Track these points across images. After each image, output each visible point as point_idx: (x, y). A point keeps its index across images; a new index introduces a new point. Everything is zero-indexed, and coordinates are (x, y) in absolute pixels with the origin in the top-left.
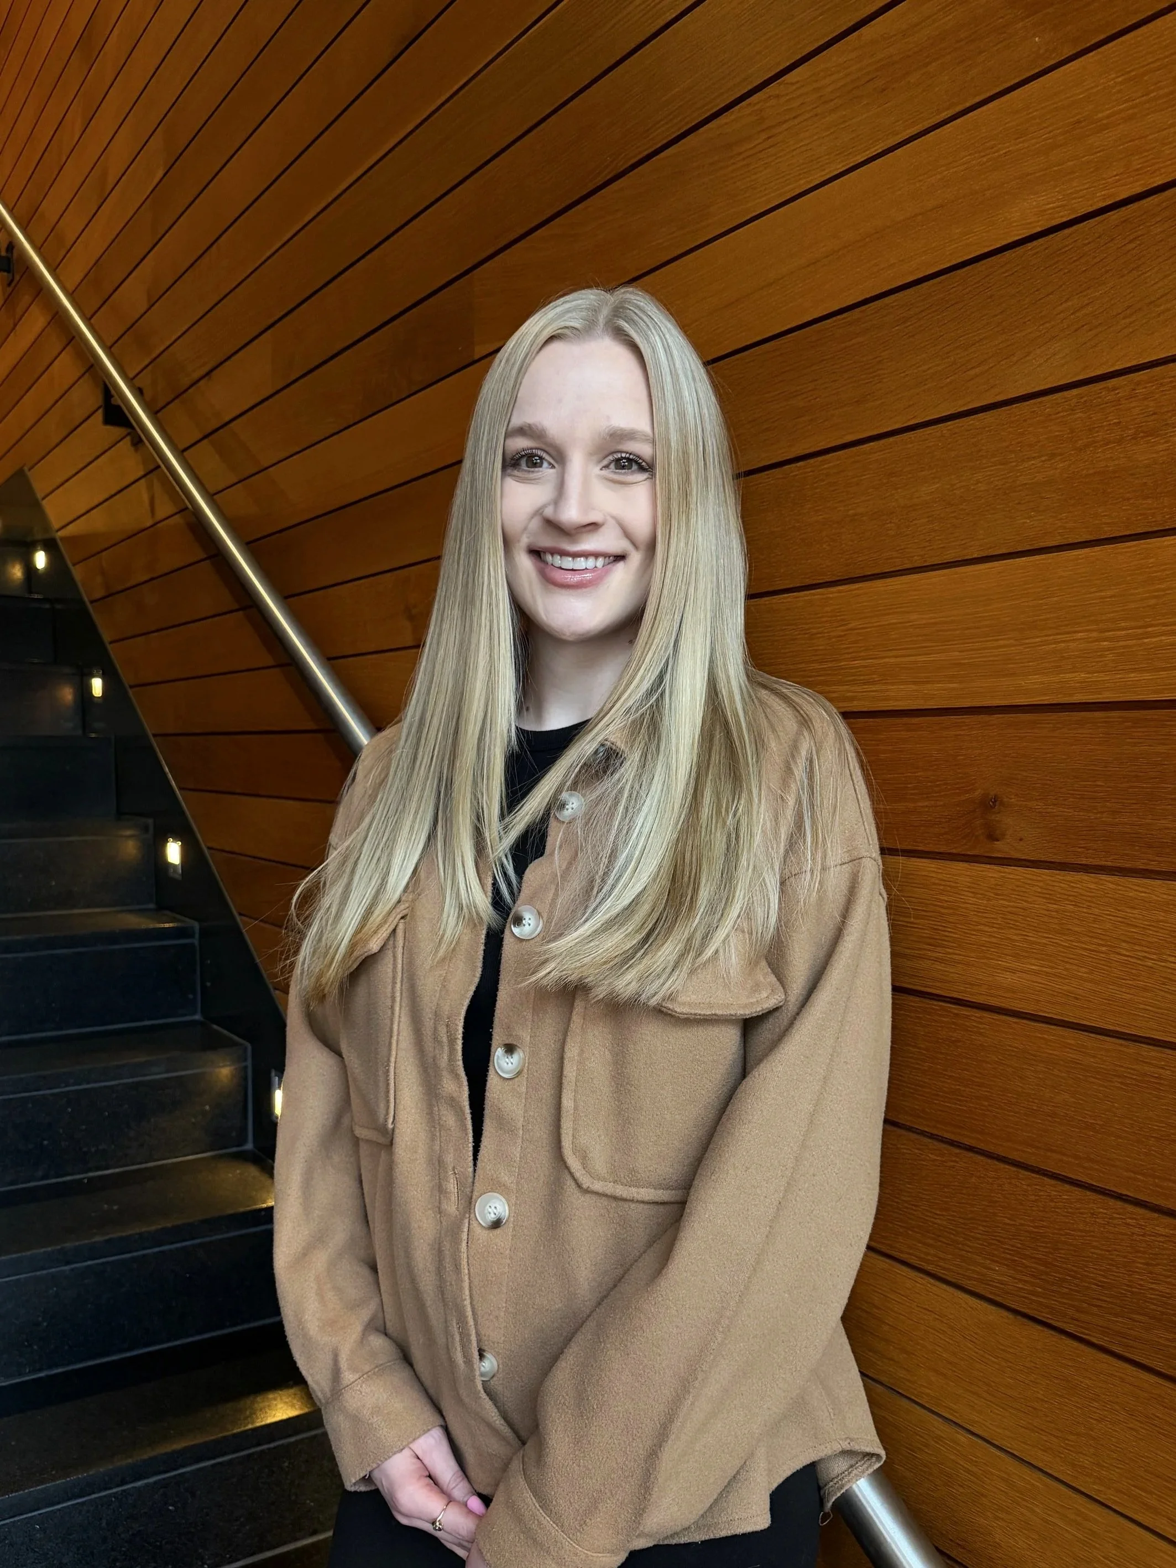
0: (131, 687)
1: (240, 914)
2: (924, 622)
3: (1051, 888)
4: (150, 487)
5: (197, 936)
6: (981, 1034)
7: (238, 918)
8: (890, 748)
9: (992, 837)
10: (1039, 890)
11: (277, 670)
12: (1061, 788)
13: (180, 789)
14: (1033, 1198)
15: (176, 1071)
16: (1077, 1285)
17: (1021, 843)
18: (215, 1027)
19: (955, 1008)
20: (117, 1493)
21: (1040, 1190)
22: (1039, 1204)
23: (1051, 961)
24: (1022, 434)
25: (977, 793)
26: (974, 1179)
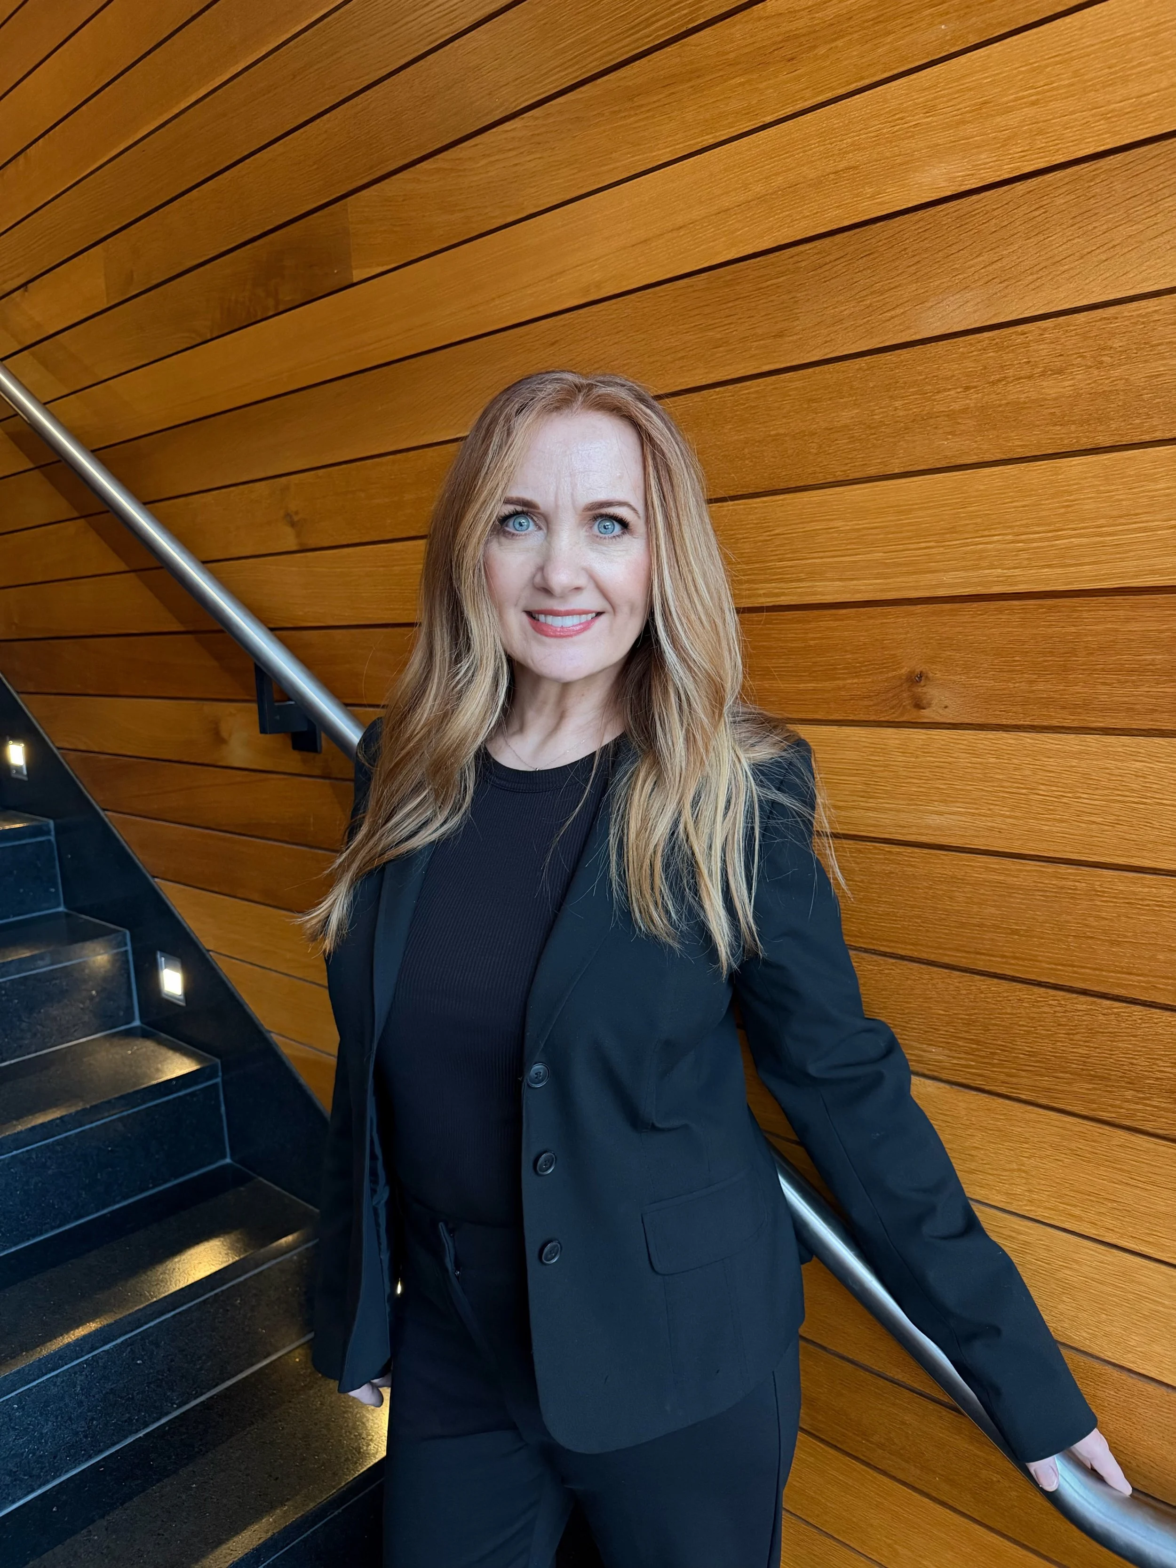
1: (104, 810)
2: (848, 528)
3: (974, 745)
5: (53, 833)
6: (912, 866)
7: (102, 813)
8: (818, 635)
9: (919, 706)
10: (963, 747)
12: (982, 664)
13: (18, 693)
14: (964, 992)
15: (61, 962)
16: (1006, 1056)
17: (947, 709)
18: (83, 916)
19: (887, 847)
20: (87, 1359)
21: (971, 986)
22: (970, 996)
23: (976, 804)
24: (938, 369)
25: (903, 671)
26: (909, 982)
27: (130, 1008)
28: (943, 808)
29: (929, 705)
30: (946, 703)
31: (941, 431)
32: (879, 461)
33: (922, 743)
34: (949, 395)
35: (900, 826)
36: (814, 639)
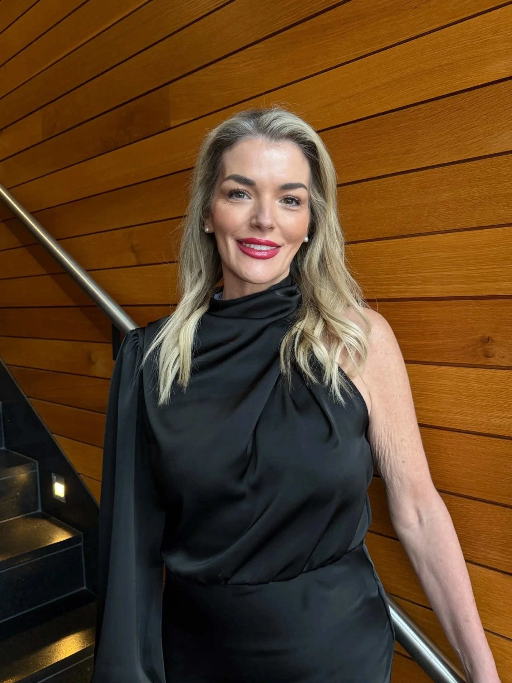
1: (28, 397)
6: (483, 447)
8: (428, 315)
9: (487, 356)
17: (504, 359)
18: (14, 452)
24: (499, 171)
25: (478, 336)
27: (36, 502)
28: (502, 415)
29: (493, 356)
30: (503, 355)
31: (500, 205)
33: (489, 377)
36: (424, 317)
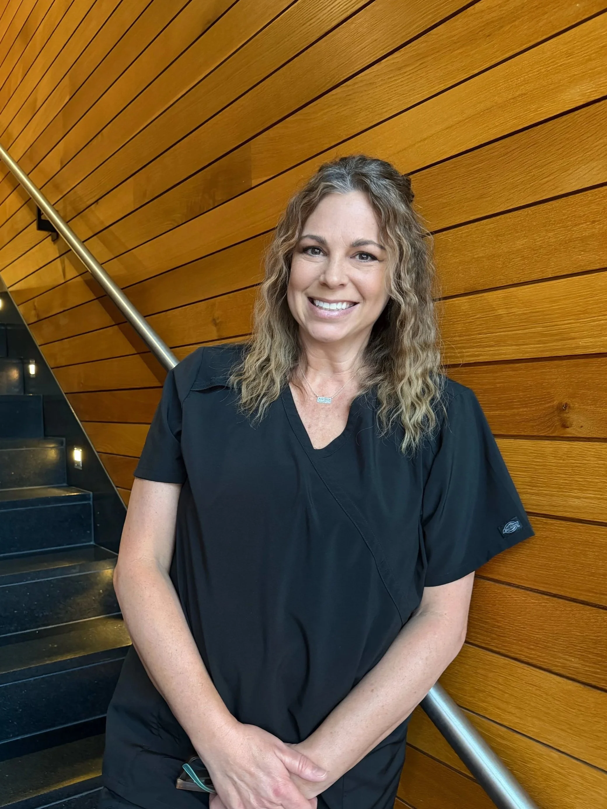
0: (52, 368)
1: (117, 487)
2: (520, 313)
3: (600, 452)
4: (63, 263)
5: (92, 500)
6: (561, 533)
7: (116, 489)
8: (503, 381)
9: (565, 426)
10: (593, 453)
11: (138, 355)
13: (81, 421)
14: (593, 620)
15: (85, 572)
17: (582, 429)
18: (103, 548)
19: (544, 520)
21: (598, 616)
22: (597, 624)
23: (601, 491)
24: (575, 211)
25: (555, 403)
26: (558, 612)
28: (579, 495)
29: (571, 425)
30: (581, 424)
31: (576, 250)
32: (539, 270)
33: (567, 450)
34: (582, 227)
35: (553, 506)
36: (499, 383)
